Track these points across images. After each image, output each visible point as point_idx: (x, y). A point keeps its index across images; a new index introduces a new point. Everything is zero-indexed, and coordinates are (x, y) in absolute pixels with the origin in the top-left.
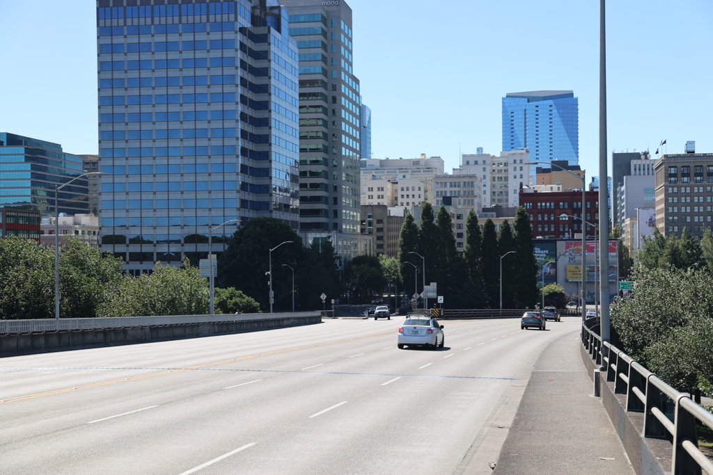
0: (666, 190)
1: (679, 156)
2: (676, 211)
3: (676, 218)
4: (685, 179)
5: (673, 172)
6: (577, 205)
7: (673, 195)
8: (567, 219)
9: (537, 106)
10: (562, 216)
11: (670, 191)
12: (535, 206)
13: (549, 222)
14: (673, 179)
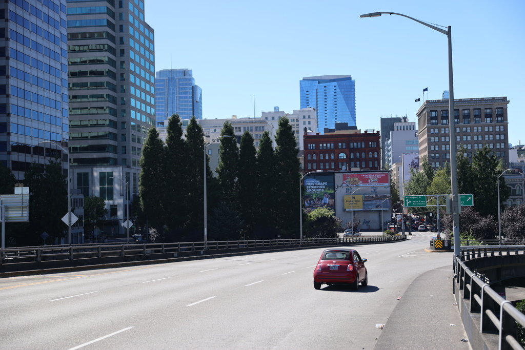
0: (429, 131)
1: (439, 101)
2: (437, 149)
3: (437, 155)
4: (445, 121)
5: (434, 115)
6: (354, 145)
7: (435, 135)
8: (345, 157)
9: (325, 87)
10: (340, 155)
11: (432, 132)
12: (317, 147)
13: (330, 161)
14: (434, 121)
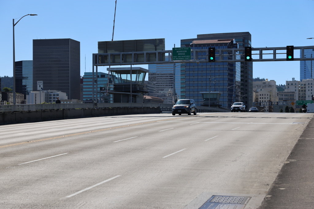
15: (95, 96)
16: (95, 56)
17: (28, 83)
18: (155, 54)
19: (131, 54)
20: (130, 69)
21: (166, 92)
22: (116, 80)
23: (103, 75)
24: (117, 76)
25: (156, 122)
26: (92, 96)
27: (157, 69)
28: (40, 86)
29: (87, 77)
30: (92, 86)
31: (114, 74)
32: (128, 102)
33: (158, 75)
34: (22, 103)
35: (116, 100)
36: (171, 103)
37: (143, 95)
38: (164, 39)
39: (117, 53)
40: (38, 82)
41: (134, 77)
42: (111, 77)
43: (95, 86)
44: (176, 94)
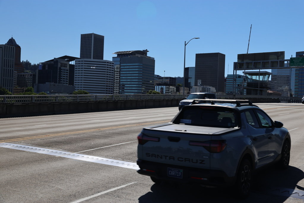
15: (234, 90)
16: (235, 64)
17: (192, 81)
18: (277, 62)
19: (260, 62)
20: (259, 72)
21: (284, 88)
22: (249, 80)
23: (240, 76)
24: (249, 77)
25: (276, 108)
26: (232, 90)
27: (278, 72)
28: (199, 83)
29: (229, 77)
30: (232, 84)
31: (247, 75)
32: (256, 94)
33: (278, 77)
34: (188, 93)
35: (248, 93)
36: (287, 96)
37: (267, 90)
38: (284, 52)
39: (250, 61)
40: (198, 80)
41: (261, 78)
42: (245, 77)
43: (234, 84)
44: (291, 90)
